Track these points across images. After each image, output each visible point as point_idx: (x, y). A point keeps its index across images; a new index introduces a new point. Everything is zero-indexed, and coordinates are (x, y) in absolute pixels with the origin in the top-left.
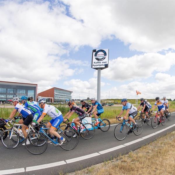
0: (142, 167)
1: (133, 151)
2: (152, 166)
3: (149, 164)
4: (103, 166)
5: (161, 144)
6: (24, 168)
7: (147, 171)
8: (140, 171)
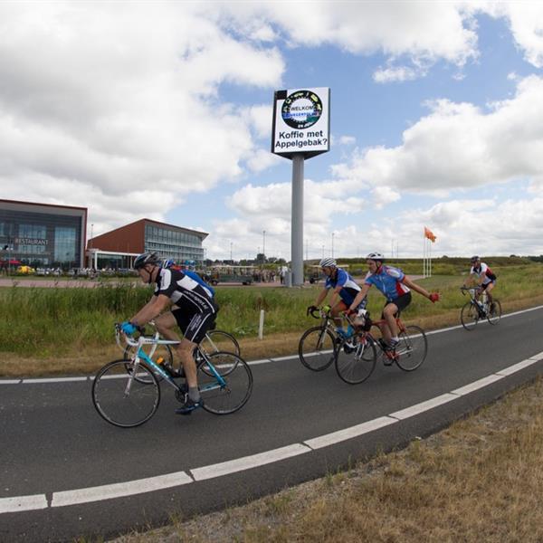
0: (458, 494)
1: (425, 436)
2: (492, 489)
3: (483, 483)
4: (320, 492)
5: (520, 411)
6: (44, 496)
7: (477, 507)
8: (453, 507)
